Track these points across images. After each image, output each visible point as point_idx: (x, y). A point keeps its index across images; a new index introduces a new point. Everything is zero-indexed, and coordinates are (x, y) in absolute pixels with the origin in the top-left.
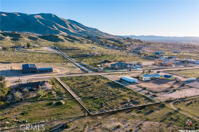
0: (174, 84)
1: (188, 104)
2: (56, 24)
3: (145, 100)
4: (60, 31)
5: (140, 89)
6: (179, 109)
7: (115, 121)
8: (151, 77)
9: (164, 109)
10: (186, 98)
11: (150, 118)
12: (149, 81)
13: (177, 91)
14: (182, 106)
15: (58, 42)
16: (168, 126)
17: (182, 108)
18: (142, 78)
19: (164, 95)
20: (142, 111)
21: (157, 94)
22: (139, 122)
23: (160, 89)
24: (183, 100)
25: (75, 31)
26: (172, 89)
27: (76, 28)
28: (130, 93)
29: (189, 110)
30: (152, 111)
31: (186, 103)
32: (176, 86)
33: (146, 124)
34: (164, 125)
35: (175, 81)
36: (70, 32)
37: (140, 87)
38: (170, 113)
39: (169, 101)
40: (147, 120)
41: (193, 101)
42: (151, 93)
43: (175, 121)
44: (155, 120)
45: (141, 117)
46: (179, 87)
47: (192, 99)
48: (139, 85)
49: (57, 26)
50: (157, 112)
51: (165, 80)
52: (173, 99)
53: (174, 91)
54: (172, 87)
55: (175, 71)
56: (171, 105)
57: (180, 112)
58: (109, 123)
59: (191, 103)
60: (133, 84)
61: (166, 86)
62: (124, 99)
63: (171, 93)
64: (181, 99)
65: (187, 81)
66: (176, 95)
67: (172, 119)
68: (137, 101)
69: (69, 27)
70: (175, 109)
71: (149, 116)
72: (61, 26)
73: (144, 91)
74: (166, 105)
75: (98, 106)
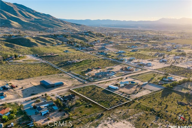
0: (137, 87)
1: (144, 100)
2: (3, 12)
3: (126, 99)
4: (10, 20)
5: (121, 93)
6: (140, 103)
7: (118, 110)
8: (124, 84)
9: (135, 103)
10: (143, 96)
11: (131, 108)
12: (123, 86)
13: (139, 93)
14: (141, 101)
15: (33, 47)
16: (137, 110)
17: (141, 102)
18: (119, 85)
19: (134, 96)
20: (126, 105)
21: (130, 96)
22: (127, 110)
23: (131, 92)
24: (142, 97)
25: (27, 19)
26: (136, 91)
27: (28, 16)
28: (117, 96)
29: (144, 102)
30: (130, 105)
31: (143, 99)
32: (138, 89)
33: (130, 110)
34: (136, 110)
35: (137, 85)
36: (21, 21)
37: (121, 92)
38: (137, 105)
39: (136, 99)
40: (130, 109)
41: (146, 98)
42: (127, 95)
43: (139, 108)
44: (132, 108)
45: (127, 108)
46: (140, 90)
47: (146, 97)
48: (119, 90)
49: (5, 15)
50: (132, 105)
51: (132, 85)
52: (137, 98)
53: (138, 92)
54: (136, 90)
55: (136, 75)
56: (137, 101)
57: (141, 104)
58: (117, 112)
59: (145, 99)
60: (116, 90)
61: (133, 90)
62: (116, 100)
63: (136, 94)
64: (141, 97)
65: (143, 85)
66: (139, 95)
67: (138, 107)
68: (123, 100)
69: (19, 15)
70: (139, 103)
71: (130, 107)
72: (10, 14)
73: (123, 94)
74: (135, 101)
75: (108, 105)
